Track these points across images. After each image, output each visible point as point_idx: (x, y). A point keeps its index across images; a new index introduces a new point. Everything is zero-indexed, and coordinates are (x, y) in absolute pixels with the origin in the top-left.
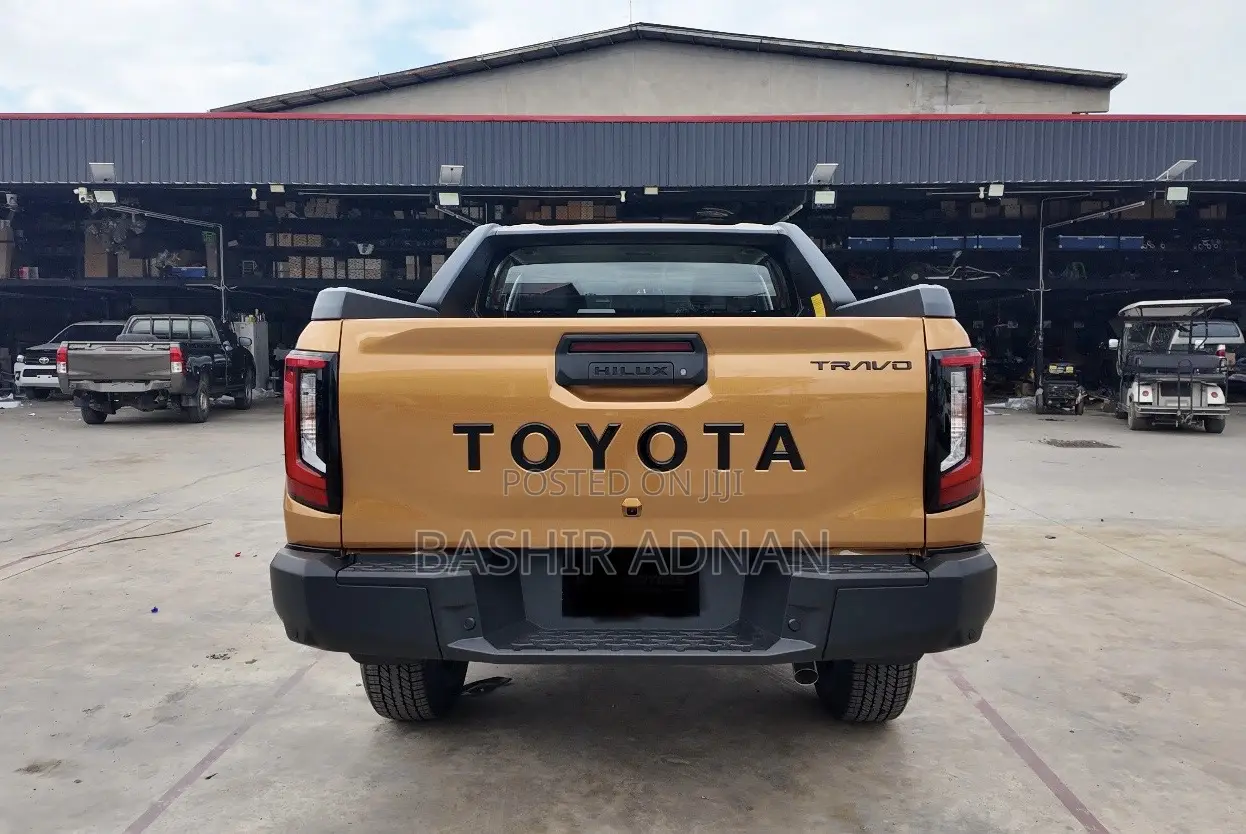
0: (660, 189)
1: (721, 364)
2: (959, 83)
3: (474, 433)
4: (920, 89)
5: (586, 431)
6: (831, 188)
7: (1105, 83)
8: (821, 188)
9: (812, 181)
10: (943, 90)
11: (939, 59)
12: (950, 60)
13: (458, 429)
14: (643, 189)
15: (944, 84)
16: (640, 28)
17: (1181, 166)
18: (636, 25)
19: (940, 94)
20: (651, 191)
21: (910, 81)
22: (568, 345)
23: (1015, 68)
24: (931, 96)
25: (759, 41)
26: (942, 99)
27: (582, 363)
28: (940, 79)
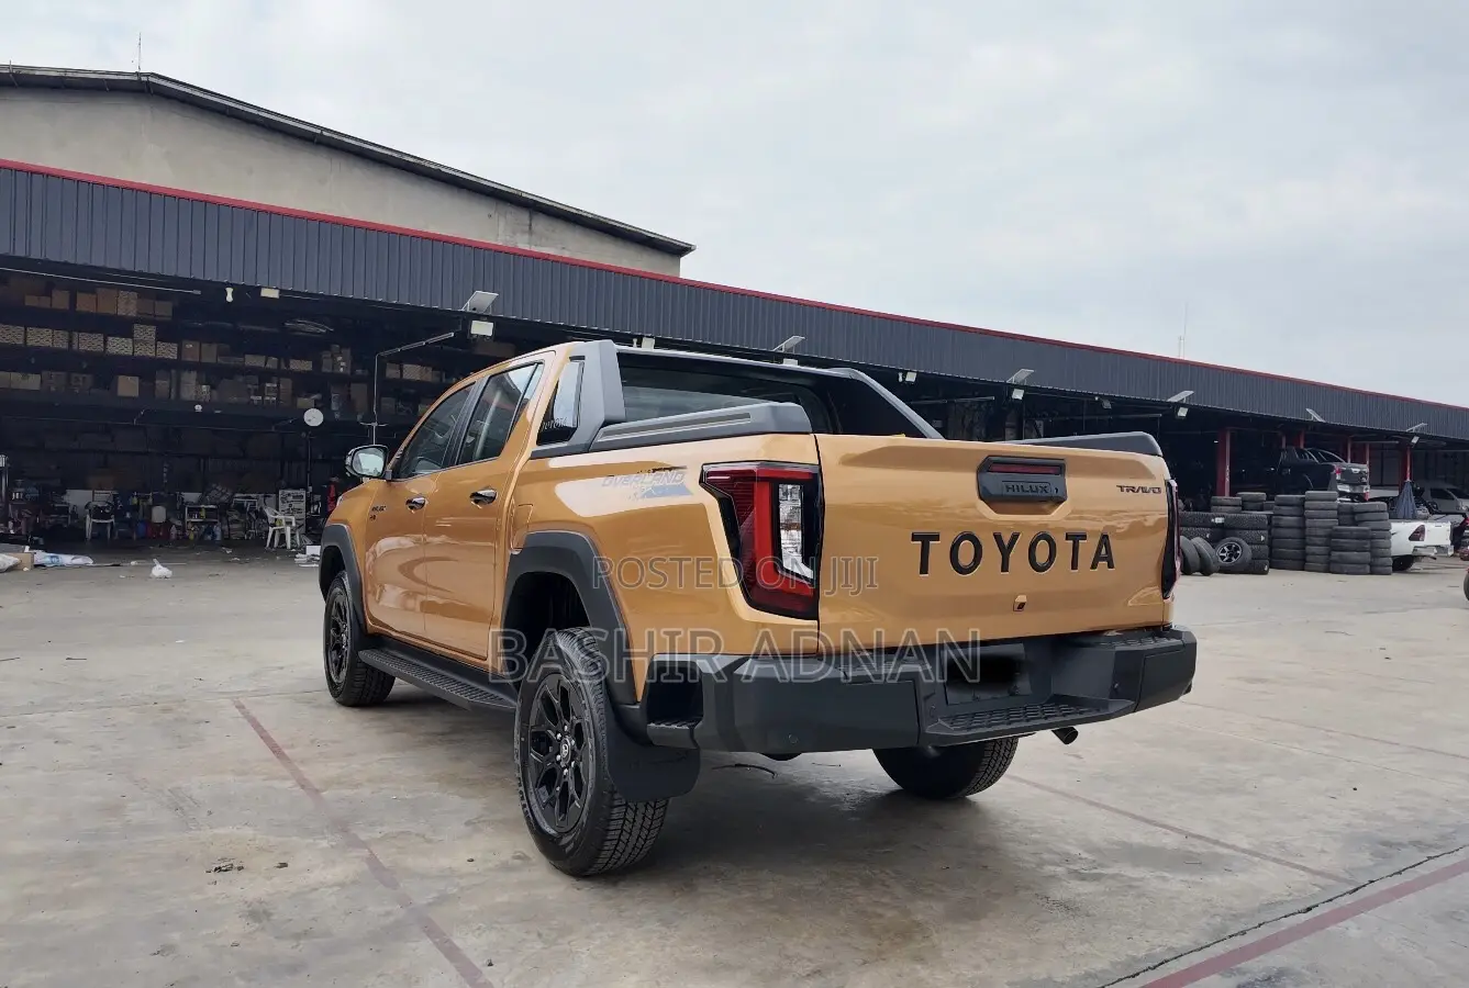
0: (281, 291)
1: (1073, 484)
2: (542, 224)
3: (925, 539)
4: (502, 224)
5: (998, 537)
6: (489, 319)
7: (678, 250)
8: (479, 317)
9: (467, 307)
10: (527, 228)
11: (524, 195)
12: (535, 198)
13: (915, 537)
14: (260, 288)
15: (528, 222)
16: (152, 79)
17: (794, 340)
18: (147, 75)
19: (523, 232)
20: (270, 293)
21: (492, 212)
22: (988, 466)
23: (598, 220)
24: (514, 233)
25: (319, 132)
26: (526, 237)
27: (996, 482)
28: (524, 216)
